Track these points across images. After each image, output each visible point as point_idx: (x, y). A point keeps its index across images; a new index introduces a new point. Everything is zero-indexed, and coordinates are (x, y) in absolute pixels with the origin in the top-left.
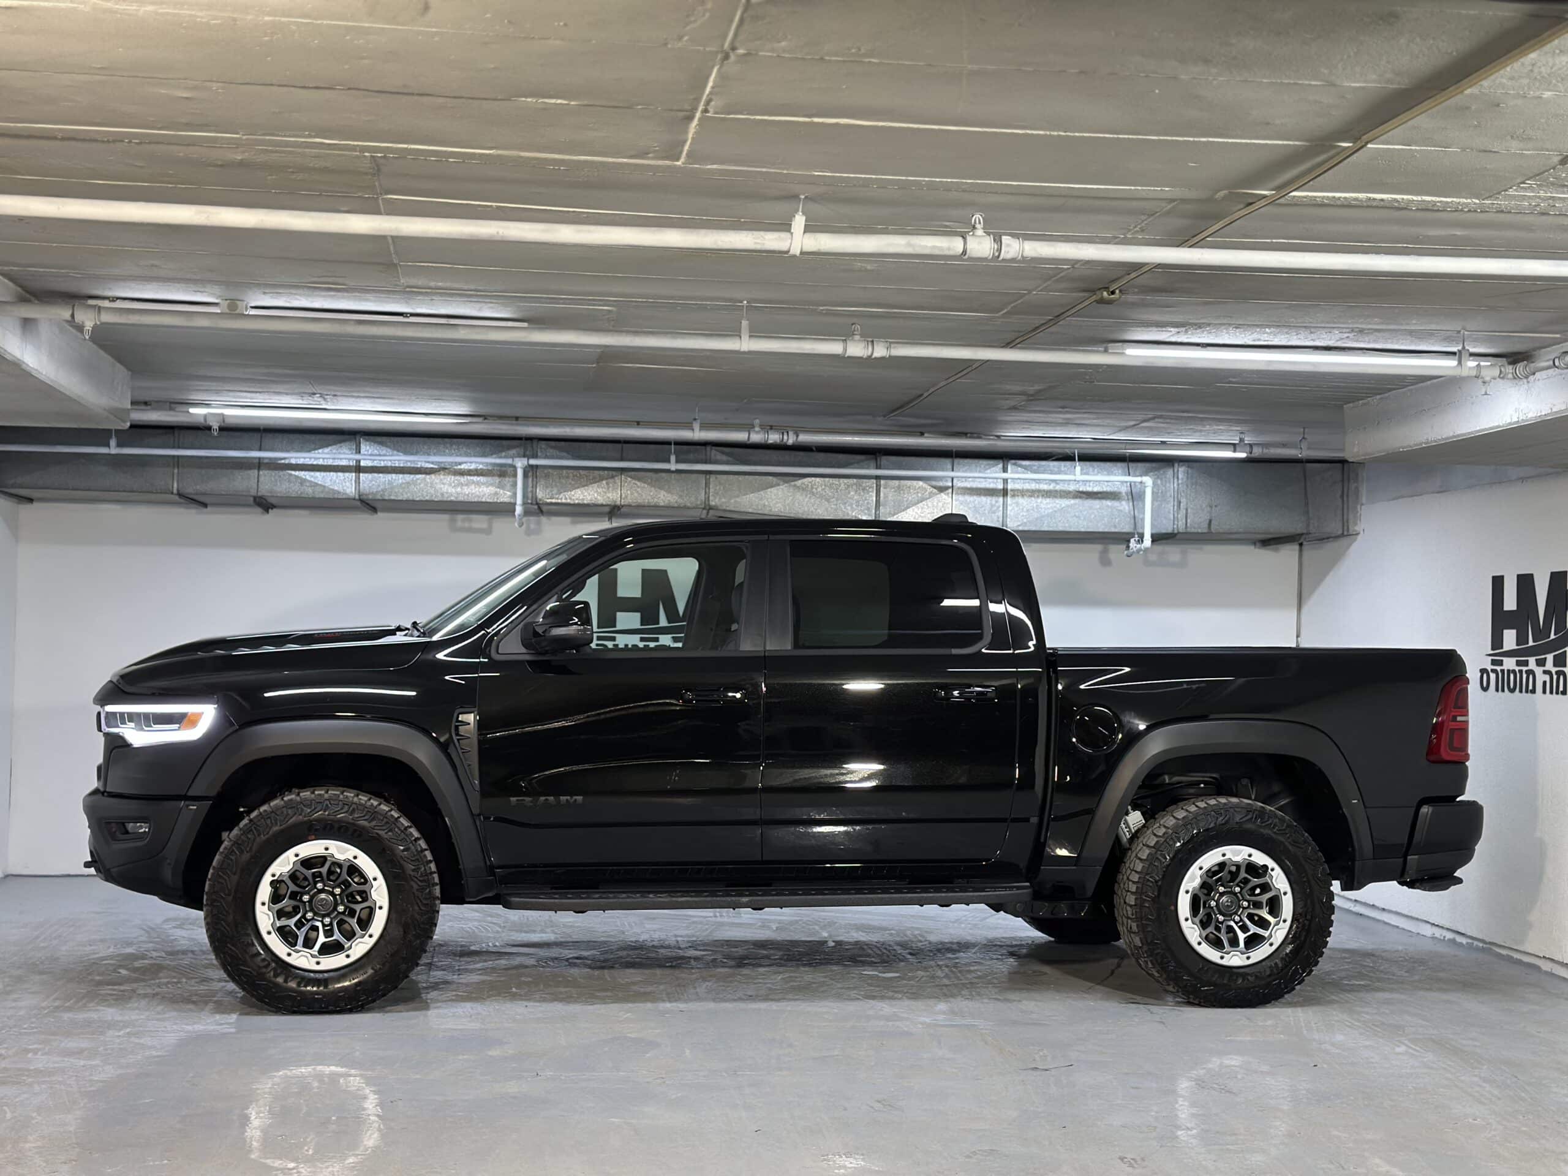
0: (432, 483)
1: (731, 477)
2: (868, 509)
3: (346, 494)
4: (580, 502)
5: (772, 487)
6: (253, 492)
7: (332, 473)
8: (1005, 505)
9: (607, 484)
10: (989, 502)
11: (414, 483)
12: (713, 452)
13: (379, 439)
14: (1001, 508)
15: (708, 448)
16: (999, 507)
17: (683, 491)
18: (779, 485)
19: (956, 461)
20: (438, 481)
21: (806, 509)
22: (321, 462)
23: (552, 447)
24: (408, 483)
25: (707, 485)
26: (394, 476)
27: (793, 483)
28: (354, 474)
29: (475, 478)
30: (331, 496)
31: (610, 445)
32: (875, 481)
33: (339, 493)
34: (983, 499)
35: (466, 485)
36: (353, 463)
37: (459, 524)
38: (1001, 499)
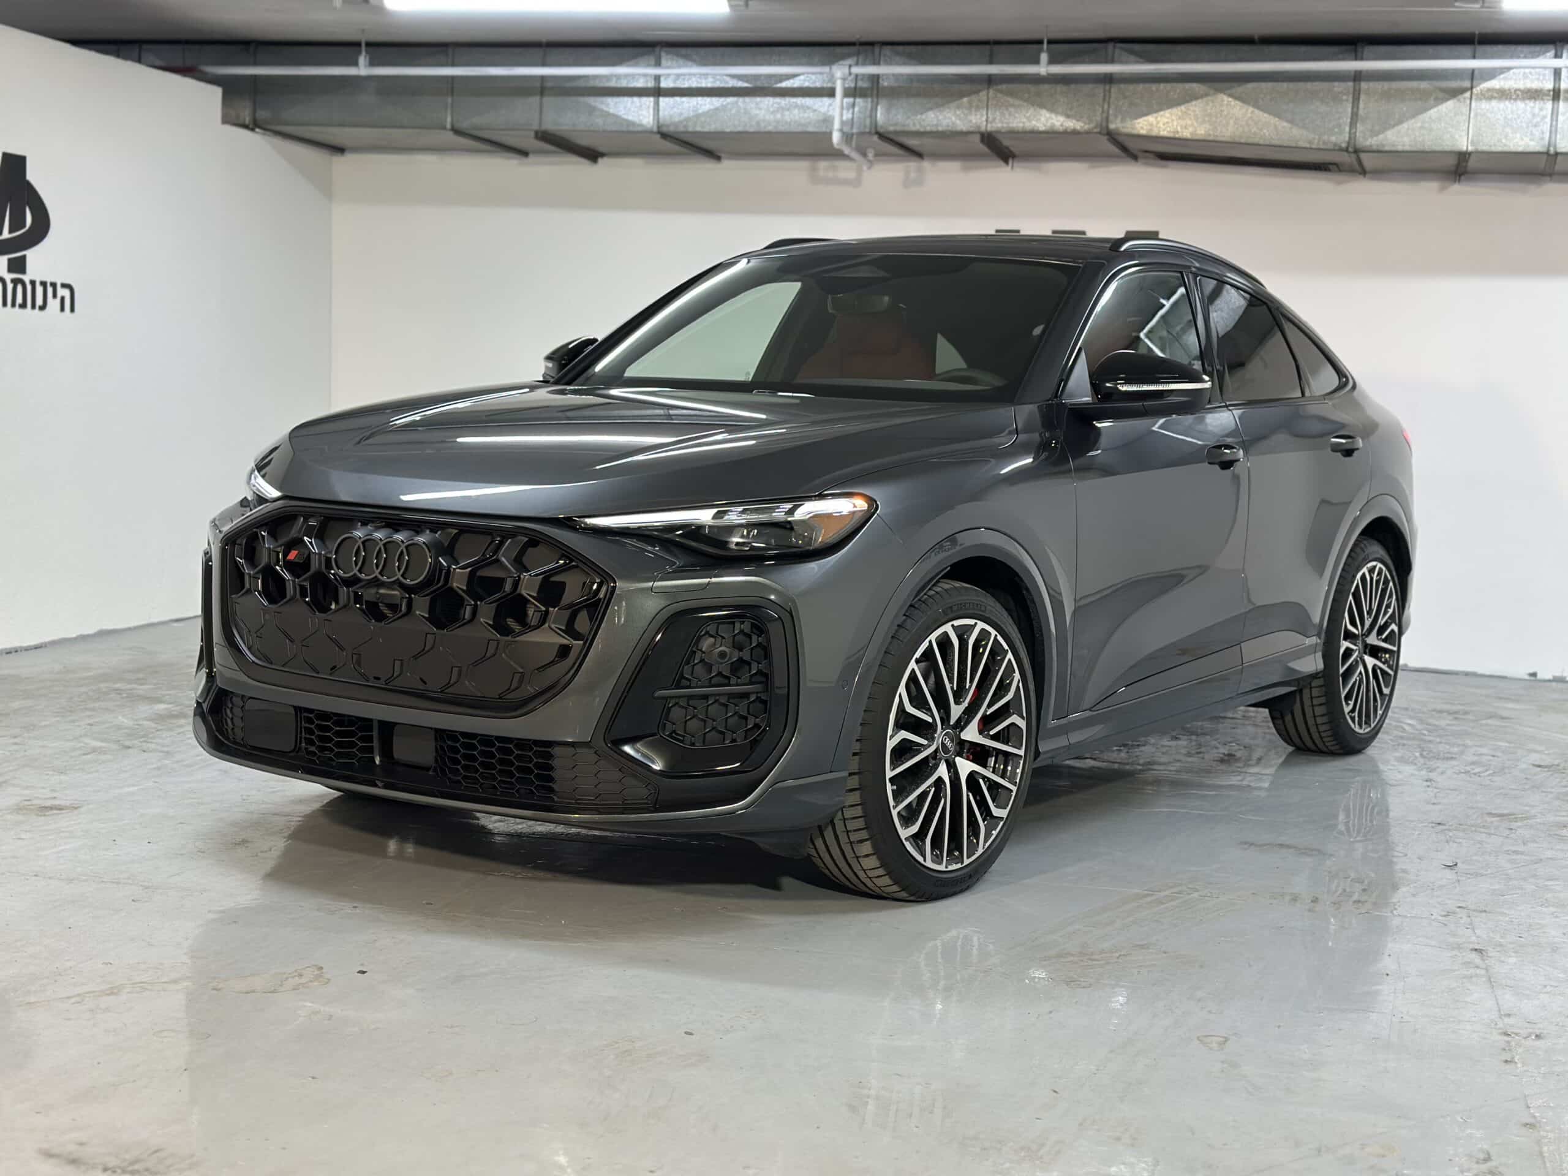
0: (745, 109)
1: (1141, 87)
2: (1339, 126)
3: (641, 125)
4: (934, 129)
5: (1196, 98)
6: (536, 127)
7: (626, 99)
8: (1555, 113)
9: (970, 103)
10: (1528, 108)
11: (724, 108)
12: (1117, 51)
13: (683, 51)
14: (1548, 120)
15: (1110, 46)
16: (1544, 117)
17: (1071, 109)
18: (1207, 95)
19: (1481, 49)
20: (753, 106)
21: (1246, 129)
22: (613, 84)
23: (898, 54)
24: (717, 109)
25: (1106, 98)
26: (700, 99)
27: (1229, 92)
28: (649, 101)
29: (799, 101)
30: (624, 129)
31: (974, 49)
32: (1351, 84)
33: (633, 124)
34: (1520, 105)
35: (788, 110)
36: (651, 84)
37: (821, 173)
38: (1549, 105)
